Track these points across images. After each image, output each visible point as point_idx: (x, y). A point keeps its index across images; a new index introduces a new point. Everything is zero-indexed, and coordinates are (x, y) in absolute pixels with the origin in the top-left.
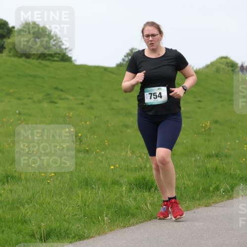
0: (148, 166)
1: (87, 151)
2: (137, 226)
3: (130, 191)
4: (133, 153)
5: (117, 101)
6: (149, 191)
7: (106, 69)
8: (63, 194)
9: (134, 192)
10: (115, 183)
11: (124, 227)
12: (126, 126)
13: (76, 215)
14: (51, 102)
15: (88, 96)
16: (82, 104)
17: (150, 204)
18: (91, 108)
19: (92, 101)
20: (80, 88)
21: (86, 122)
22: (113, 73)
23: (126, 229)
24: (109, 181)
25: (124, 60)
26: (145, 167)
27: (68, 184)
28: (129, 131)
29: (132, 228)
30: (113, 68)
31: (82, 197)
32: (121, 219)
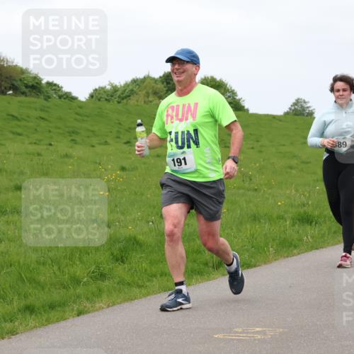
0: (310, 203)
1: (256, 190)
2: (299, 256)
3: (293, 225)
4: (297, 191)
5: (284, 145)
6: (311, 225)
7: (274, 117)
8: (234, 228)
9: (297, 226)
10: (281, 218)
11: (287, 257)
12: (291, 168)
13: (245, 246)
14: (225, 147)
15: (258, 141)
16: (253, 148)
17: (311, 237)
18: (261, 152)
19: (261, 146)
20: (251, 134)
21: (255, 164)
22: (280, 121)
23: (289, 258)
24: (275, 216)
25: (290, 109)
26: (308, 204)
27: (239, 219)
28: (294, 171)
29: (295, 257)
30: (281, 116)
31: (250, 231)
32: (285, 250)
